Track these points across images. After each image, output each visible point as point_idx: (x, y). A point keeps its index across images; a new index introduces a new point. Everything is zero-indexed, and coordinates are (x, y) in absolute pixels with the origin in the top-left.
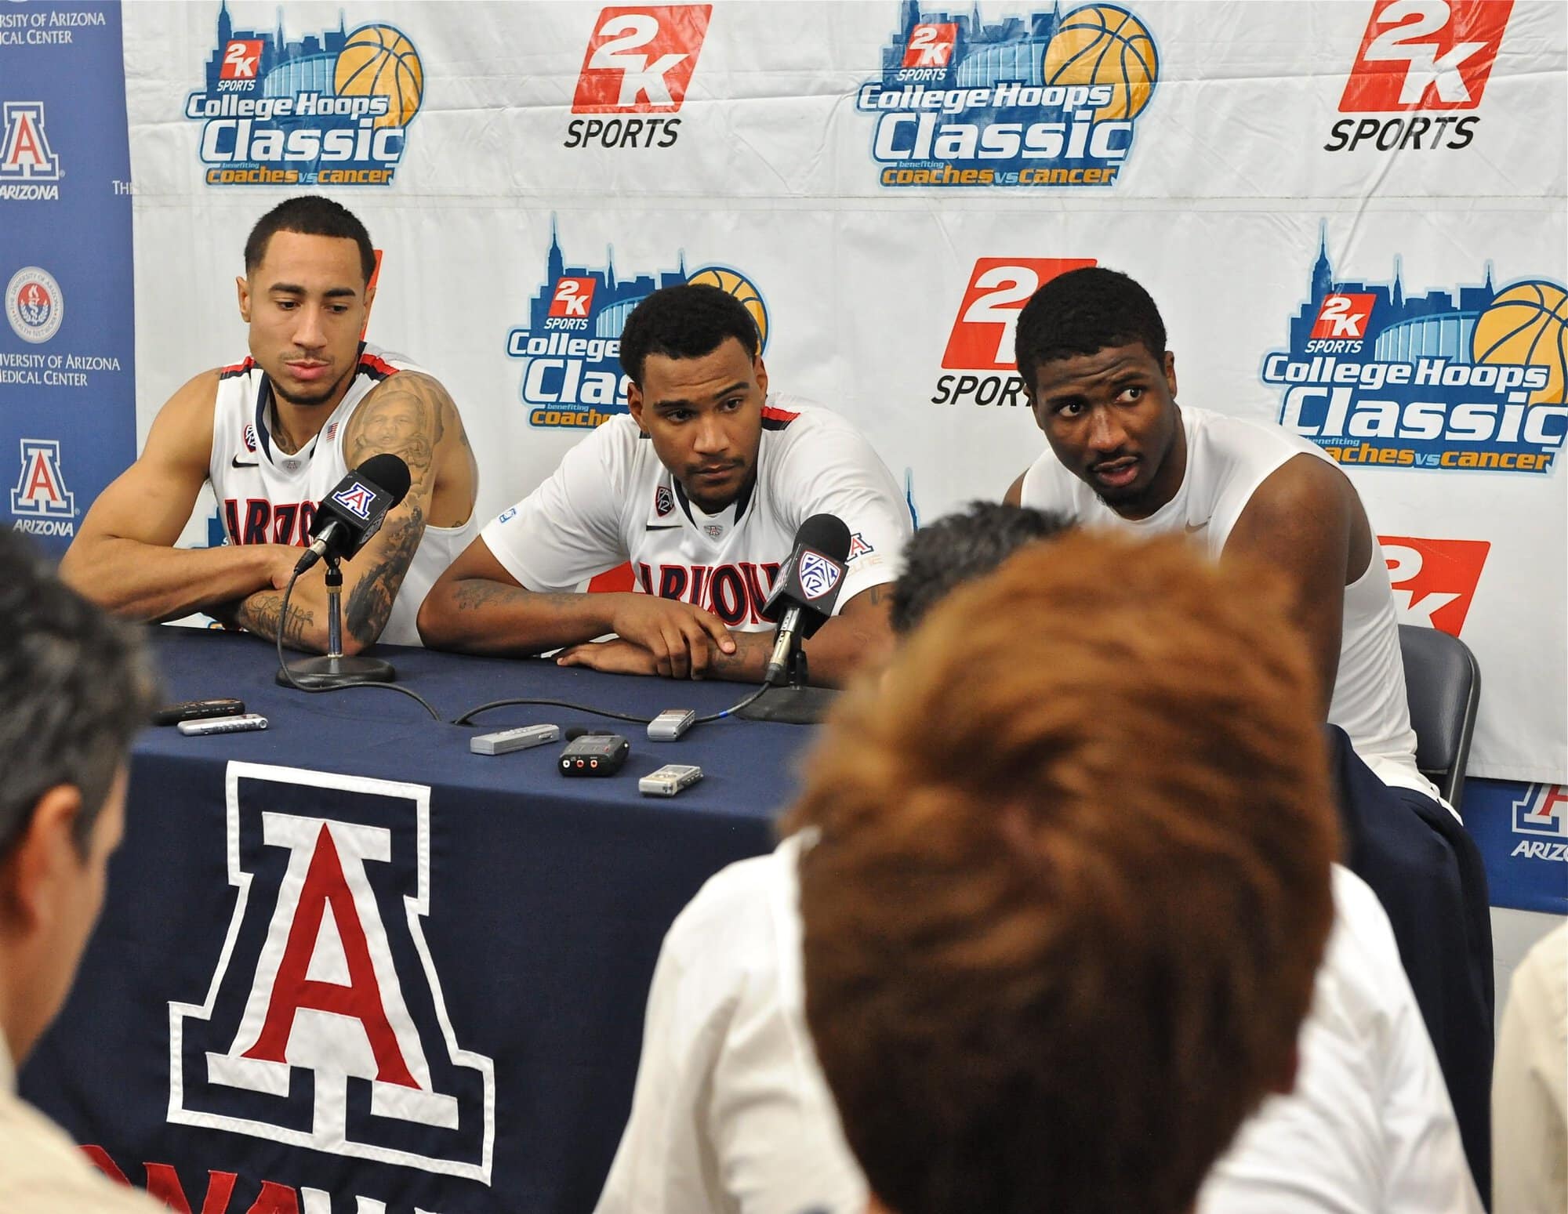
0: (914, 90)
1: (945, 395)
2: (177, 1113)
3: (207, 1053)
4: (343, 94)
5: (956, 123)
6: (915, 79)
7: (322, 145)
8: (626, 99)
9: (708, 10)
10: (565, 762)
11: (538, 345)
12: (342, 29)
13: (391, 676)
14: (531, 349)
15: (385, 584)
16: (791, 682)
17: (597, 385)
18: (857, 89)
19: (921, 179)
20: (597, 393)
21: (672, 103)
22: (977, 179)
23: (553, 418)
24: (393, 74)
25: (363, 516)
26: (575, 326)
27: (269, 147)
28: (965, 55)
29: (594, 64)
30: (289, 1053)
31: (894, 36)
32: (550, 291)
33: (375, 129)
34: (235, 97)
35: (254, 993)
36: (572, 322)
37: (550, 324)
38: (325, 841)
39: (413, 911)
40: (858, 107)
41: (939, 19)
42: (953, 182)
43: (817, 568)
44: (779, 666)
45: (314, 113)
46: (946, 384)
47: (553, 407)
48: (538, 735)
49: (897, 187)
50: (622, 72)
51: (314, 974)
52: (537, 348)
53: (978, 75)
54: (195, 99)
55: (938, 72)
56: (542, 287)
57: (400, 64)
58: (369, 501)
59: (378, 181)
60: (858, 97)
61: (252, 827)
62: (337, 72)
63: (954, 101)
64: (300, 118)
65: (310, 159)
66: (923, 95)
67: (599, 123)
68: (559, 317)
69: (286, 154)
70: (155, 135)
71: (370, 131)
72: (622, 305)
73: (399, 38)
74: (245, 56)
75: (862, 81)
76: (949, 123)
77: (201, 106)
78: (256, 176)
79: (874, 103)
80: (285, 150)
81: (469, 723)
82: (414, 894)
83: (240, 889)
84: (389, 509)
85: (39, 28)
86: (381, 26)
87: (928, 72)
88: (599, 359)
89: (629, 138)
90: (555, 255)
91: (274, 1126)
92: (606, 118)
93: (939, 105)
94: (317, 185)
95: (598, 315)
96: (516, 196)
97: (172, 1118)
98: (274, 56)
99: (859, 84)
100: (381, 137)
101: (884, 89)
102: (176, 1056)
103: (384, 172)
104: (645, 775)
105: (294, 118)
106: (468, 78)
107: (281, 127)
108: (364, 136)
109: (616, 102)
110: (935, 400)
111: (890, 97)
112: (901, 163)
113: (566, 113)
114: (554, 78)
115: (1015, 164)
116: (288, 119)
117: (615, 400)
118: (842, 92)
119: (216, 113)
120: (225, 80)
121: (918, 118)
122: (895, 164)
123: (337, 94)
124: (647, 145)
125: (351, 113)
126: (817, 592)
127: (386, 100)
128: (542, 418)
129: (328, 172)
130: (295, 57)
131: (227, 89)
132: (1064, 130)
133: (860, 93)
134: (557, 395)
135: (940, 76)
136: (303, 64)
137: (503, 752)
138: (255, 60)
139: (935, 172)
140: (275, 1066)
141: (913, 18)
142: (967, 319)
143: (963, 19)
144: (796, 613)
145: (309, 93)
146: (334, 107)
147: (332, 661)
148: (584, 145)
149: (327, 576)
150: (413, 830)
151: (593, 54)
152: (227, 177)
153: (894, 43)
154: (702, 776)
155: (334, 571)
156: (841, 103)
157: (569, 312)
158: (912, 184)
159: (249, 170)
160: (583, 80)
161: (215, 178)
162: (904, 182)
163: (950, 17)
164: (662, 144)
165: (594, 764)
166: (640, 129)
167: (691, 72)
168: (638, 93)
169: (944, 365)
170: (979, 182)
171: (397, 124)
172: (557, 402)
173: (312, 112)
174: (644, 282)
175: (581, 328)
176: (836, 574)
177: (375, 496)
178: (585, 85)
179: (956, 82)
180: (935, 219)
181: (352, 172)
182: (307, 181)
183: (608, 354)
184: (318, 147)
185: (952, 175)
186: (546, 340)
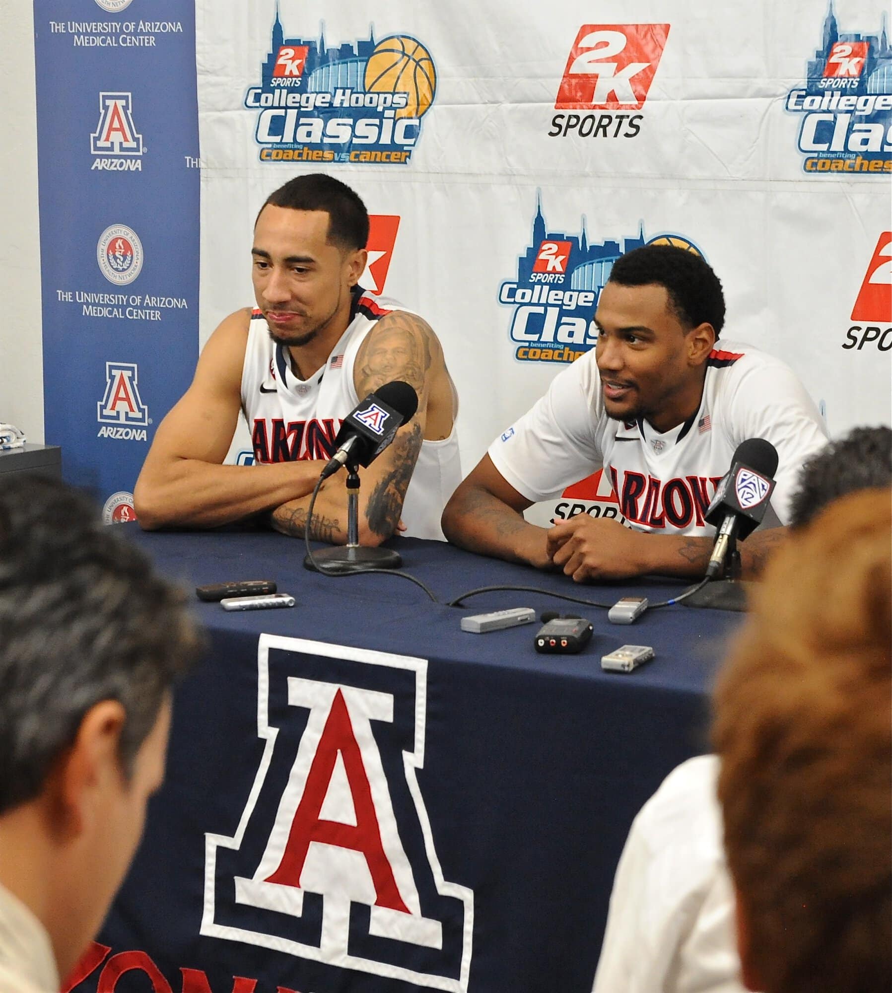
0: (832, 96)
1: (853, 342)
2: (209, 927)
3: (236, 878)
4: (371, 91)
5: (866, 123)
6: (833, 86)
7: (353, 131)
8: (599, 98)
9: (667, 27)
10: (540, 641)
11: (524, 294)
12: (372, 38)
13: (398, 564)
14: (518, 298)
15: (396, 488)
16: (727, 577)
17: (571, 328)
18: (786, 94)
19: (837, 167)
20: (571, 334)
21: (636, 102)
22: (883, 168)
23: (534, 354)
24: (412, 75)
25: (378, 431)
26: (554, 280)
27: (311, 132)
28: (875, 67)
29: (574, 70)
30: (303, 879)
31: (817, 51)
32: (534, 251)
33: (396, 119)
34: (285, 91)
35: (276, 829)
36: (552, 277)
37: (534, 278)
38: (339, 702)
39: (410, 764)
40: (787, 108)
41: (853, 39)
42: (863, 170)
43: (751, 483)
44: (718, 563)
45: (348, 106)
46: (854, 333)
48: (516, 617)
49: (817, 173)
50: (596, 76)
51: (325, 814)
52: (523, 297)
53: (885, 84)
54: (253, 92)
55: (852, 82)
56: (528, 248)
57: (418, 67)
58: (384, 419)
59: (398, 160)
60: (786, 100)
61: (279, 690)
62: (367, 73)
63: (865, 105)
64: (336, 109)
65: (344, 142)
66: (839, 100)
67: (577, 117)
68: (540, 273)
69: (325, 138)
70: (220, 121)
71: (392, 120)
72: (592, 264)
73: (418, 46)
74: (293, 59)
75: (790, 86)
76: (860, 122)
77: (257, 98)
78: (300, 155)
79: (799, 105)
80: (324, 134)
81: (461, 606)
82: (411, 749)
83: (267, 742)
84: (400, 426)
85: (130, 34)
86: (403, 37)
87: (844, 81)
88: (573, 307)
89: (601, 130)
90: (539, 223)
91: (288, 940)
92: (583, 113)
93: (852, 108)
94: (349, 163)
95: (573, 272)
96: (509, 175)
97: (204, 931)
98: (317, 60)
99: (788, 89)
100: (401, 125)
101: (808, 95)
102: (210, 879)
103: (403, 153)
104: (607, 653)
105: (333, 109)
106: (474, 79)
107: (321, 116)
108: (388, 124)
109: (592, 101)
110: (845, 346)
111: (813, 101)
112: (821, 153)
113: (550, 109)
114: (540, 80)
116: (327, 110)
117: (585, 340)
118: (774, 96)
119: (269, 104)
120: (277, 78)
121: (835, 118)
122: (815, 155)
123: (367, 90)
124: (616, 136)
125: (377, 106)
126: (750, 502)
127: (405, 95)
128: (526, 353)
129: (358, 152)
130: (334, 60)
131: (279, 85)
133: (789, 97)
134: (538, 335)
135: (854, 85)
136: (340, 66)
137: (488, 631)
138: (302, 62)
139: (848, 162)
140: (291, 890)
141: (832, 37)
142: (872, 281)
143: (873, 39)
144: (733, 519)
145: (344, 89)
146: (364, 101)
147: (350, 551)
148: (565, 135)
149: (348, 480)
150: (412, 696)
151: (573, 62)
152: (277, 156)
153: (817, 57)
154: (654, 655)
155: (354, 476)
156: (774, 104)
157: (550, 268)
158: (830, 171)
159: (294, 150)
160: (565, 83)
161: (267, 156)
162: (823, 169)
163: (863, 37)
164: (627, 135)
165: (564, 643)
166: (610, 122)
167: (653, 77)
168: (609, 94)
169: (853, 318)
170: (884, 170)
171: (414, 115)
172: (539, 341)
173: (346, 104)
174: (610, 247)
175: (559, 282)
176: (765, 488)
177: (388, 415)
178: (566, 86)
179: (867, 89)
180: (847, 199)
181: (377, 153)
182: (341, 160)
183: (581, 303)
184: (350, 132)
185: (862, 165)
186: (530, 291)
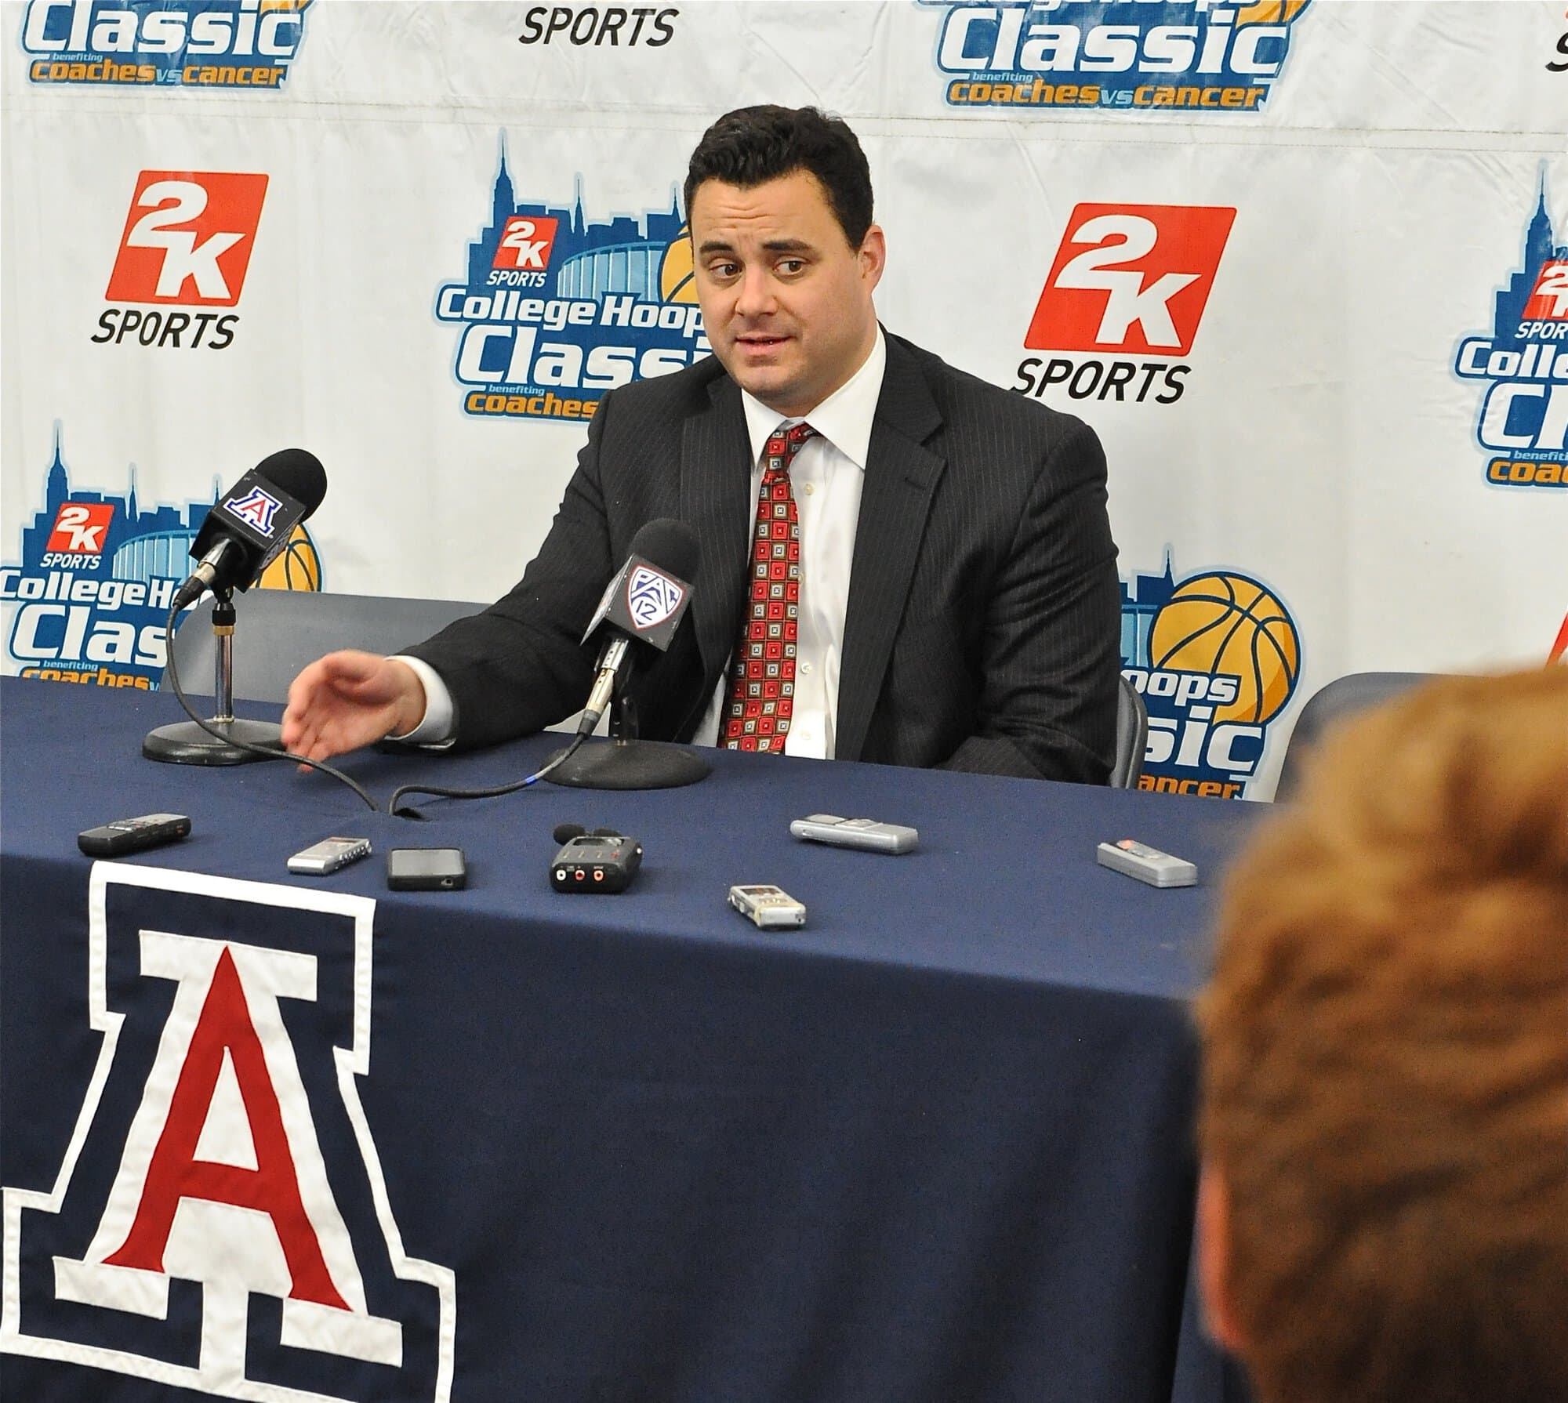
1: (1028, 384)
2: (12, 1340)
3: (55, 1258)
5: (1049, 24)
7: (188, 32)
11: (478, 305)
14: (468, 312)
17: (557, 361)
19: (1001, 96)
20: (557, 371)
22: (1078, 98)
23: (496, 403)
25: (265, 531)
26: (528, 281)
27: (117, 34)
32: (495, 234)
33: (262, 13)
36: (524, 276)
37: (494, 279)
42: (1045, 101)
46: (1029, 369)
47: (497, 389)
52: (476, 310)
56: (485, 229)
58: (273, 511)
59: (265, 82)
65: (172, 51)
67: (568, 12)
68: (506, 270)
69: (140, 44)
71: (255, 15)
72: (593, 255)
76: (1041, 23)
80: (139, 39)
84: (299, 523)
88: (560, 327)
89: (608, 33)
90: (503, 187)
94: (182, 86)
95: (560, 268)
96: (453, 108)
97: (5, 1347)
100: (270, 24)
102: (11, 1262)
103: (273, 70)
107: (133, 7)
108: (247, 22)
112: (975, 74)
115: (1129, 80)
121: (1000, 15)
122: (966, 76)
124: (632, 43)
128: (481, 403)
129: (198, 69)
132: (1196, 36)
134: (502, 373)
139: (1020, 88)
142: (1057, 285)
148: (547, 41)
149: (215, 611)
152: (59, 73)
155: (225, 605)
157: (521, 262)
158: (989, 102)
159: (88, 63)
161: (42, 73)
162: (979, 99)
165: (596, 875)
166: (623, 21)
169: (1027, 345)
170: (1080, 101)
171: (292, 7)
172: (502, 383)
174: (623, 227)
175: (537, 285)
177: (280, 504)
180: (1019, 149)
181: (229, 69)
182: (168, 81)
183: (574, 320)
184: (184, 34)
185: (1043, 92)
186: (489, 300)
